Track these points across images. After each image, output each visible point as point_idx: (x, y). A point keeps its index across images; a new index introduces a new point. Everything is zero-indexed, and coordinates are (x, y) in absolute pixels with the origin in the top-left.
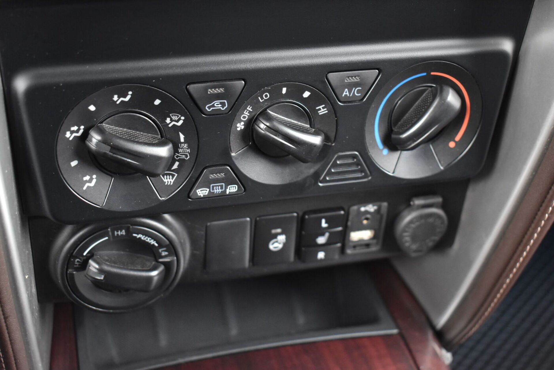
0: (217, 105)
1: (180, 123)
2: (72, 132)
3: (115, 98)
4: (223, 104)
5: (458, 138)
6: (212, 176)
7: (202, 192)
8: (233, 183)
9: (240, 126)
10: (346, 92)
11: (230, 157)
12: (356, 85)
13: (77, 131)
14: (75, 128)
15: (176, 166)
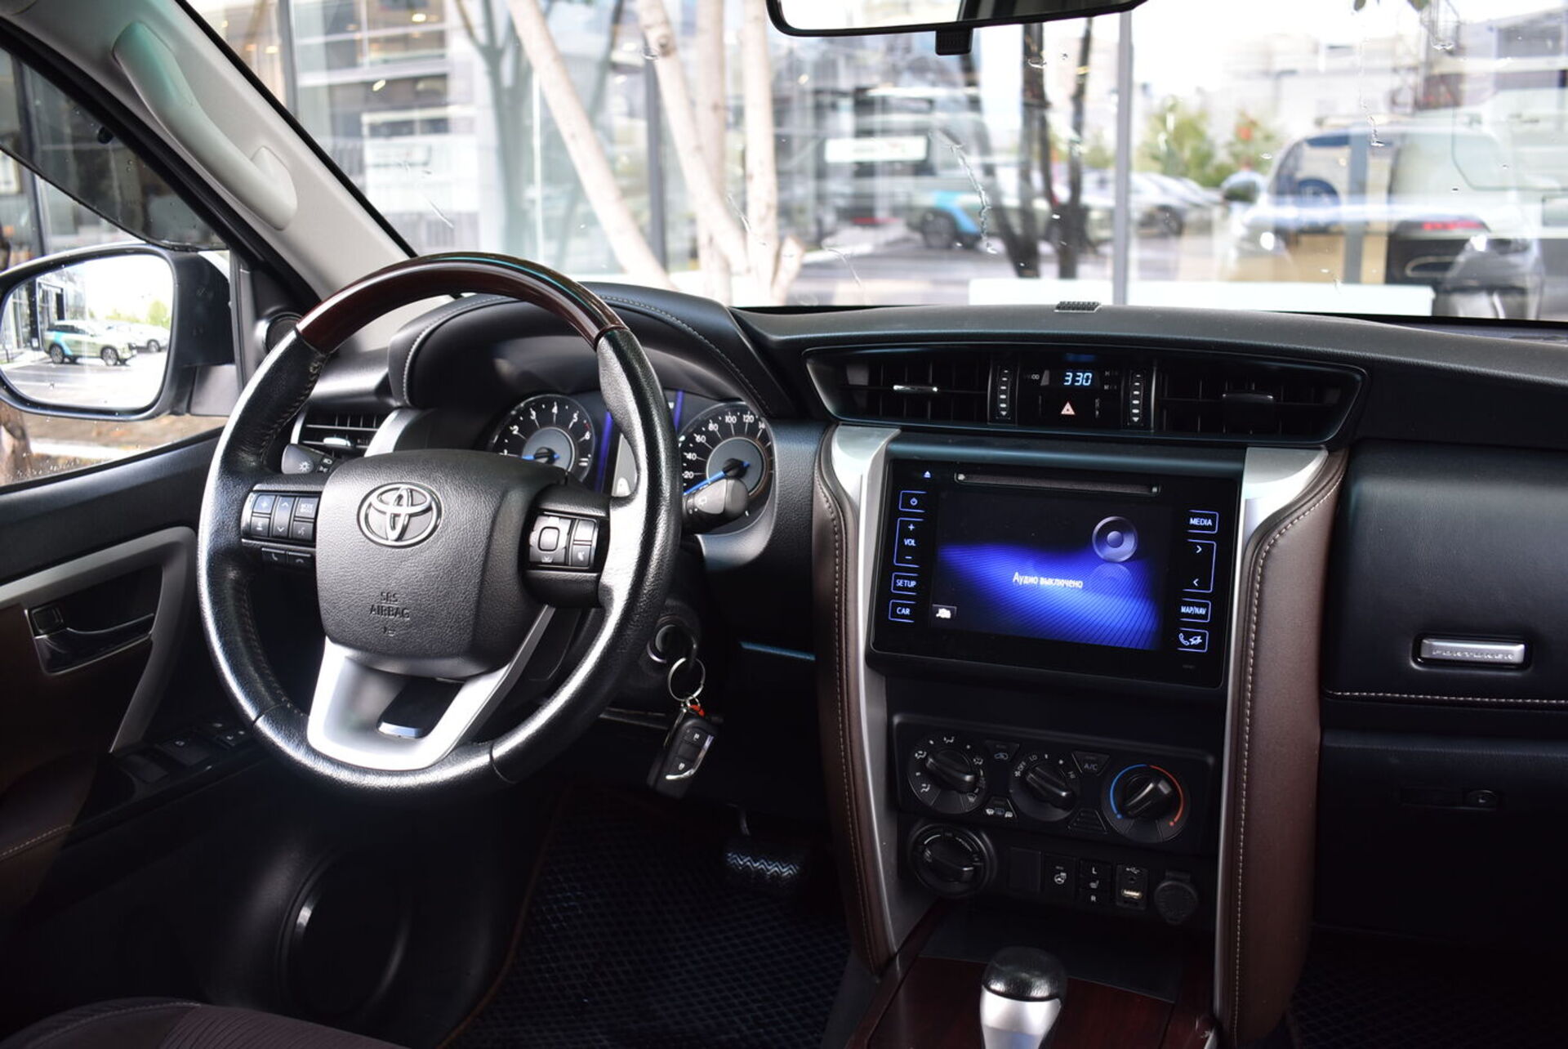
0: (1002, 756)
1: (981, 763)
2: (919, 754)
3: (945, 739)
4: (1005, 756)
5: (1176, 820)
6: (996, 802)
7: (990, 812)
8: (1010, 810)
9: (1017, 774)
10: (1086, 766)
11: (1009, 793)
12: (1093, 762)
13: (922, 754)
14: (921, 752)
15: (977, 791)
